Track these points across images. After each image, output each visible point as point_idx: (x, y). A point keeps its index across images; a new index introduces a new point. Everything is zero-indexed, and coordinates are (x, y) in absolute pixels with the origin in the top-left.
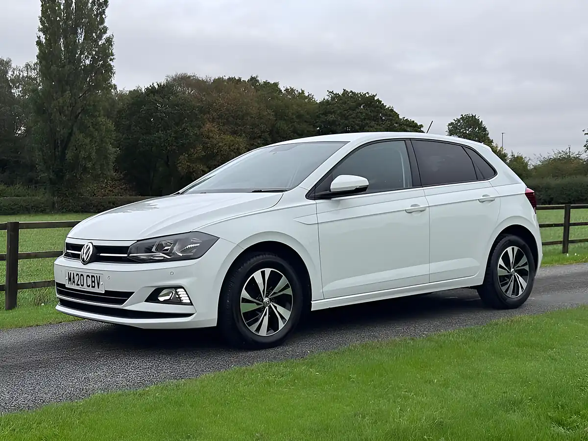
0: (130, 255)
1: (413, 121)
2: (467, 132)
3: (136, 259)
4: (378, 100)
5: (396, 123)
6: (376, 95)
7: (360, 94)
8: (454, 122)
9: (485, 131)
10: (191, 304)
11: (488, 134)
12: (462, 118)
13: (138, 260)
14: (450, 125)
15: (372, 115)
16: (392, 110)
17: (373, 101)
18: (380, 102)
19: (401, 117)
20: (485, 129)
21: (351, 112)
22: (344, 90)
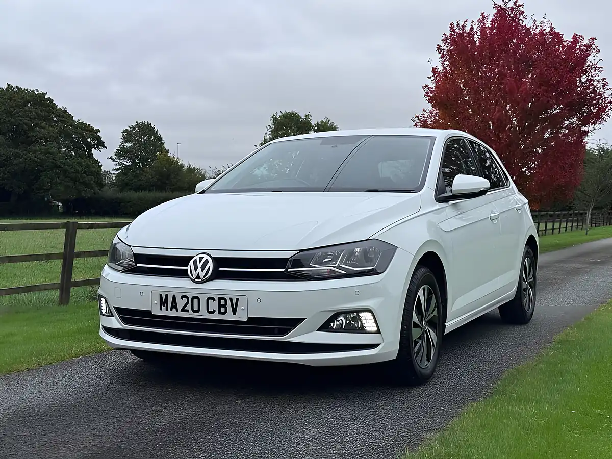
0: (289, 270)
1: (89, 125)
2: (143, 140)
3: (299, 275)
4: (49, 99)
5: (71, 126)
6: (47, 93)
7: (27, 90)
8: (128, 128)
9: (162, 140)
10: (378, 332)
11: (163, 144)
12: (138, 125)
13: (302, 276)
14: (124, 131)
15: (43, 114)
16: (65, 112)
17: (44, 99)
18: (51, 101)
19: (75, 119)
20: (160, 139)
21: (18, 110)
22: (9, 85)
